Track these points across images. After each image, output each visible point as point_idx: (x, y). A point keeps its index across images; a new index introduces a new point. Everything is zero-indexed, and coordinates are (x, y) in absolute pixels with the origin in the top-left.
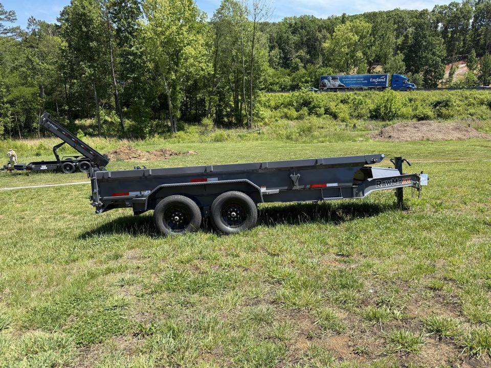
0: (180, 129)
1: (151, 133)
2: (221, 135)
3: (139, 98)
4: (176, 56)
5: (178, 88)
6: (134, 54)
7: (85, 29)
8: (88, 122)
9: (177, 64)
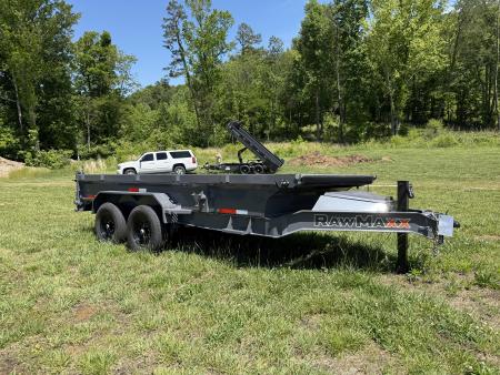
0: (403, 133)
1: (367, 137)
2: (448, 139)
3: (357, 101)
4: (404, 52)
5: (403, 87)
6: (356, 57)
7: (311, 39)
8: (314, 128)
9: (405, 61)
